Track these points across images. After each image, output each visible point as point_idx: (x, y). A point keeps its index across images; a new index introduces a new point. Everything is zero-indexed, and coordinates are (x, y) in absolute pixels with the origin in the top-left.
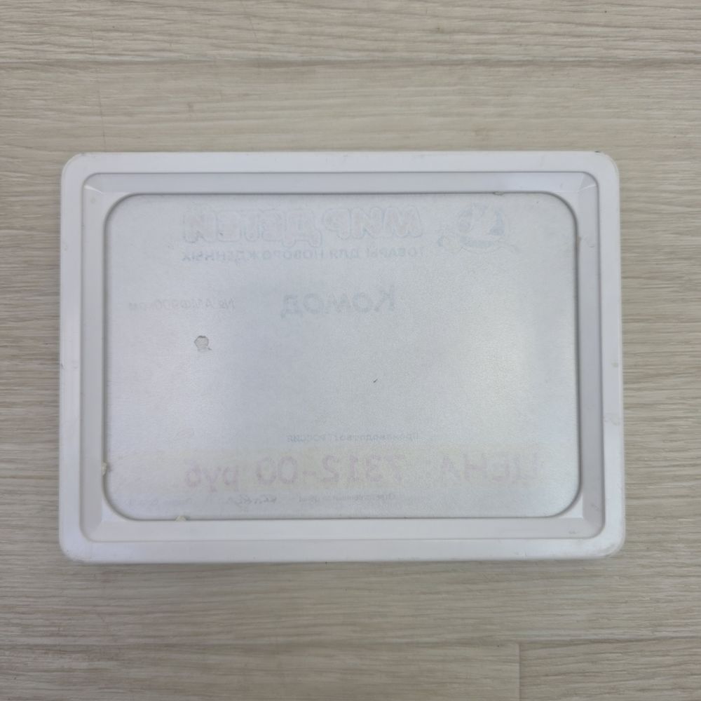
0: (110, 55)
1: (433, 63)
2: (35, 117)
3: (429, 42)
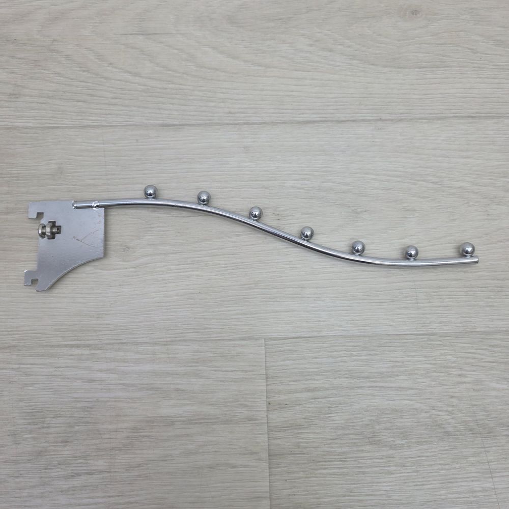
0: (107, 123)
2: (78, 145)
3: (226, 117)
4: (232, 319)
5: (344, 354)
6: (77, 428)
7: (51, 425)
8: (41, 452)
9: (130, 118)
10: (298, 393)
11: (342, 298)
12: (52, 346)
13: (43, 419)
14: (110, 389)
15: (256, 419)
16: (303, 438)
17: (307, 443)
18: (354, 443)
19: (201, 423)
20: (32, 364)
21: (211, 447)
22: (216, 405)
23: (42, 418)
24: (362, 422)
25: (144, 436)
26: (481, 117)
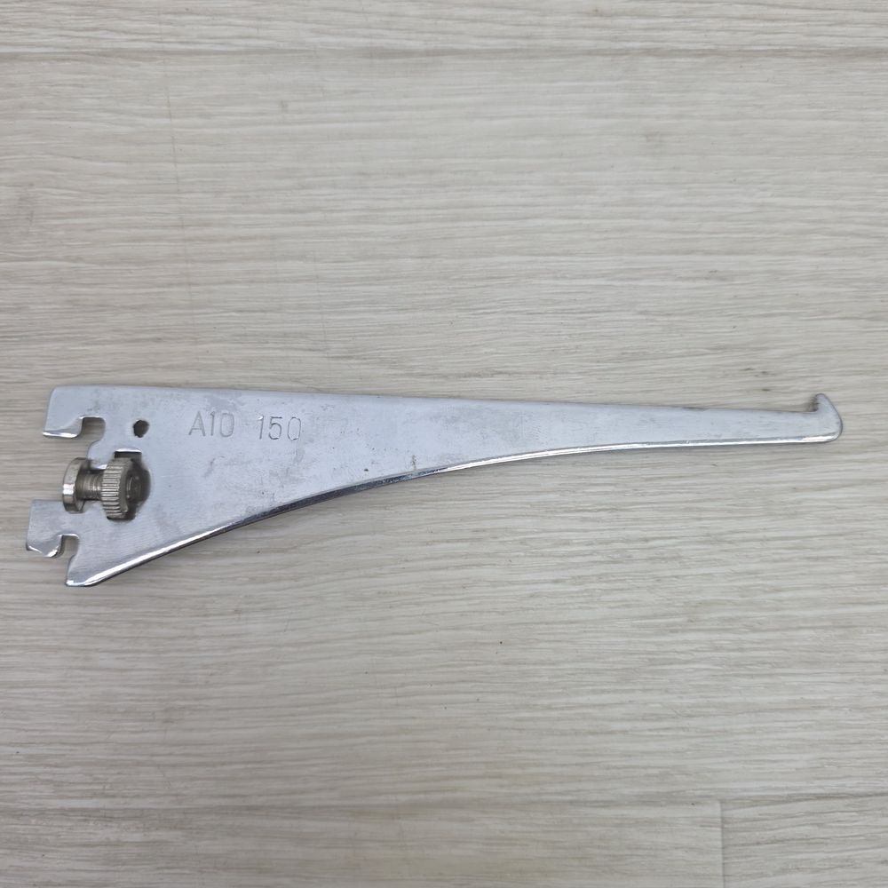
0: (182, 43)
1: (590, 53)
2: (85, 119)
3: (585, 27)
9: (258, 27)
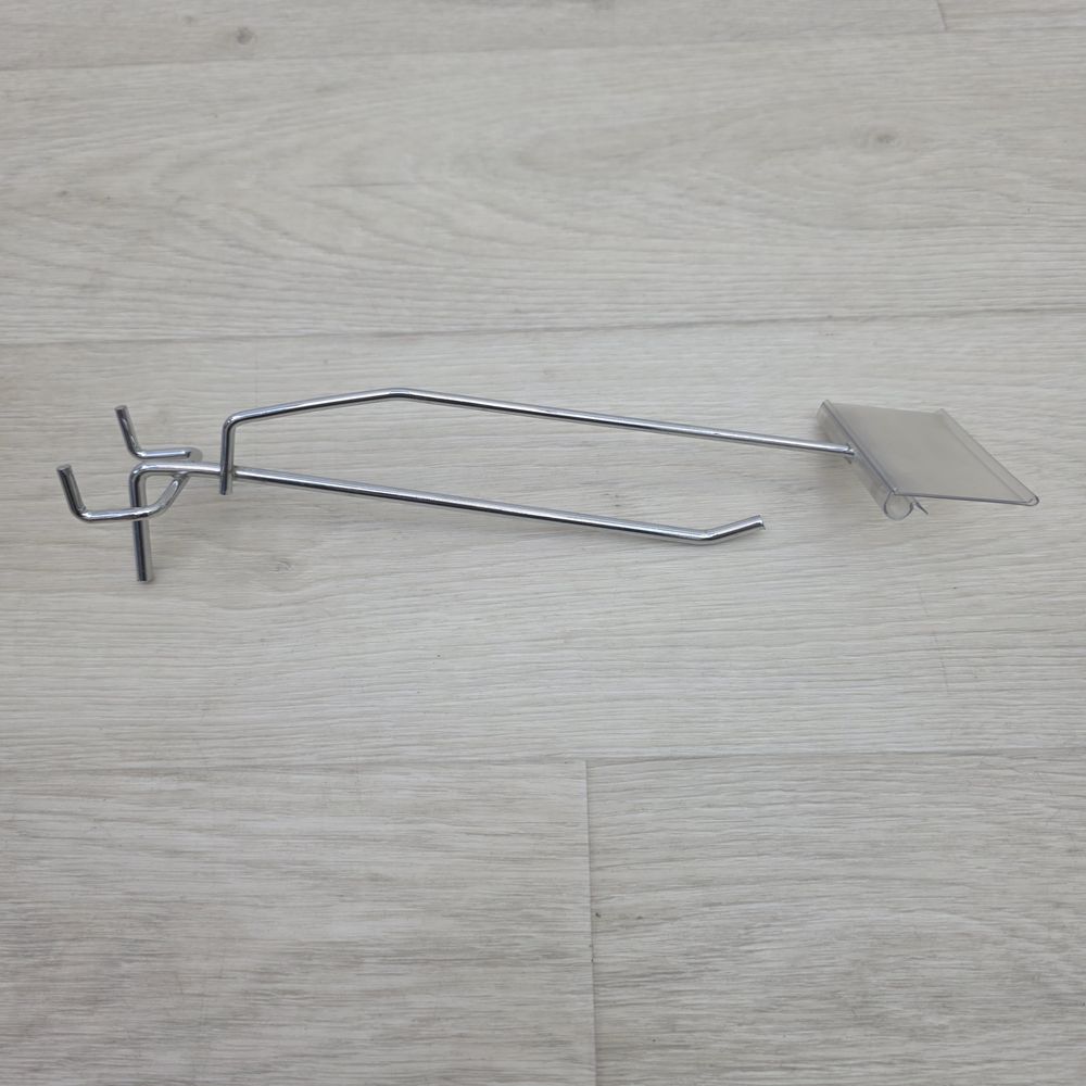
4: (512, 714)
5: (778, 797)
6: (125, 967)
7: (65, 958)
8: (31, 1025)
10: (668, 889)
11: (768, 671)
12: (94, 772)
13: (49, 944)
14: (214, 873)
15: (564, 955)
16: (684, 1006)
17: (695, 1018)
18: (817, 1022)
19: (427, 962)
20: (42, 812)
21: (450, 1022)
22: (467, 915)
23: (45, 941)
24: (832, 965)
25: (285, 992)
26: (1044, 310)
